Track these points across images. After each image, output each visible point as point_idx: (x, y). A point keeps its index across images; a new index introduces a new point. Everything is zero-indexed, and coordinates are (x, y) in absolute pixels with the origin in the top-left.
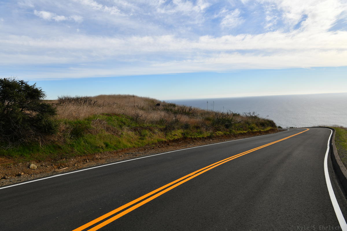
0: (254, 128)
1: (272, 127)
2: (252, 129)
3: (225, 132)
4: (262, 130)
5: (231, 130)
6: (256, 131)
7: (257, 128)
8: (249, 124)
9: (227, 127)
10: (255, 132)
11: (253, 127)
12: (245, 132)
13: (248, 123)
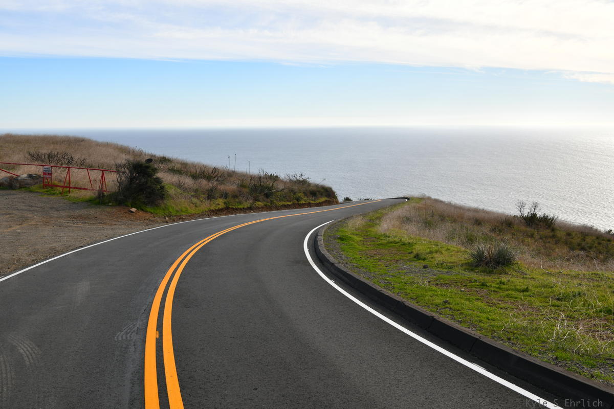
0: (302, 199)
1: (328, 197)
2: (298, 200)
3: (265, 203)
4: (312, 202)
5: (272, 201)
6: (304, 202)
7: (306, 198)
8: (295, 193)
9: (267, 196)
10: (303, 204)
11: (299, 197)
12: (289, 203)
13: (292, 191)
